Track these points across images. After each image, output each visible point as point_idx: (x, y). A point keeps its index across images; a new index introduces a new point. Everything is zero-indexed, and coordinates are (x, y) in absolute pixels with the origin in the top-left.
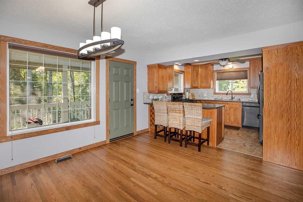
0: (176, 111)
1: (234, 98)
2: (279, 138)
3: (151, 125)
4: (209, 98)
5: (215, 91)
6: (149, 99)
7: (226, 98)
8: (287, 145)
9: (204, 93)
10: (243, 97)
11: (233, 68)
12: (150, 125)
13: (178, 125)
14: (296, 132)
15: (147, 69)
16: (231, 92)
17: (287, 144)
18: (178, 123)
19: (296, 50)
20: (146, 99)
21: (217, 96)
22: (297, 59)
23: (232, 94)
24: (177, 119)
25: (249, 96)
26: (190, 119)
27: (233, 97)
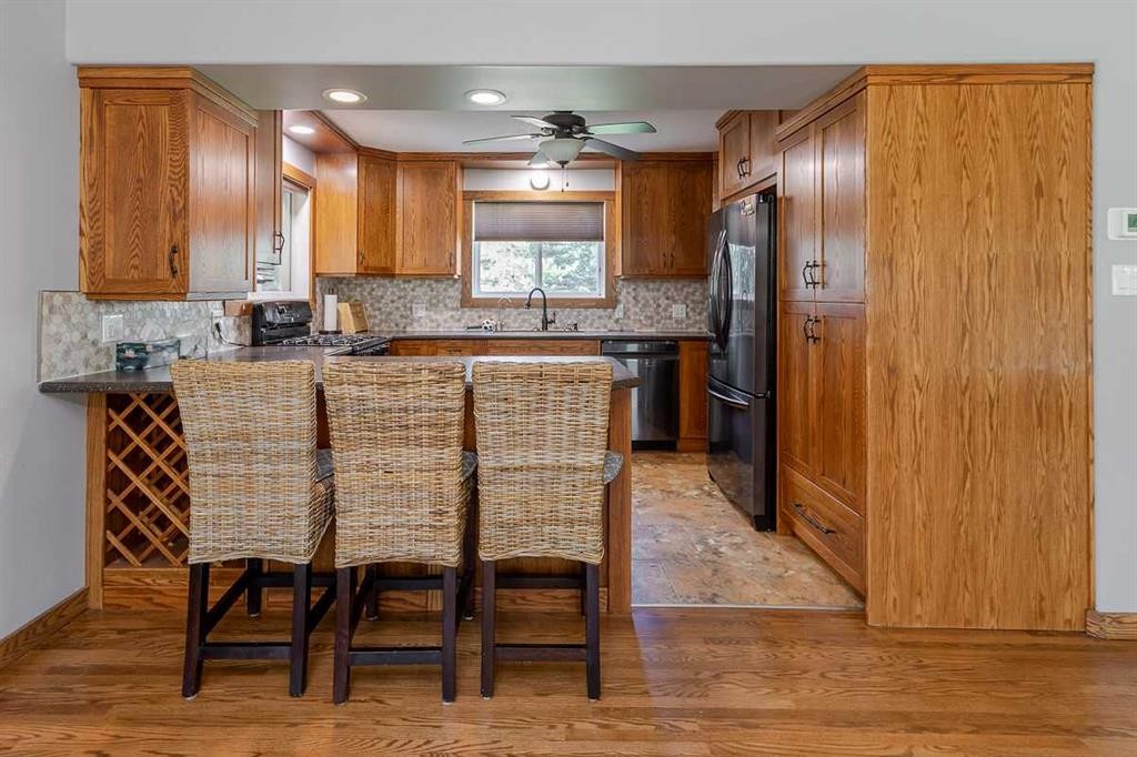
0: (412, 434)
1: (552, 322)
2: (929, 502)
3: (111, 556)
4: (438, 325)
5: (470, 292)
6: (94, 343)
8: (959, 529)
9: (411, 301)
12: (99, 557)
13: (426, 533)
14: (989, 461)
15: (72, 100)
16: (542, 297)
17: (961, 524)
18: (427, 521)
19: (990, 101)
20: (67, 353)
21: (476, 317)
22: (993, 140)
23: (545, 303)
24: (419, 488)
25: (610, 310)
26: (518, 476)
27: (550, 317)
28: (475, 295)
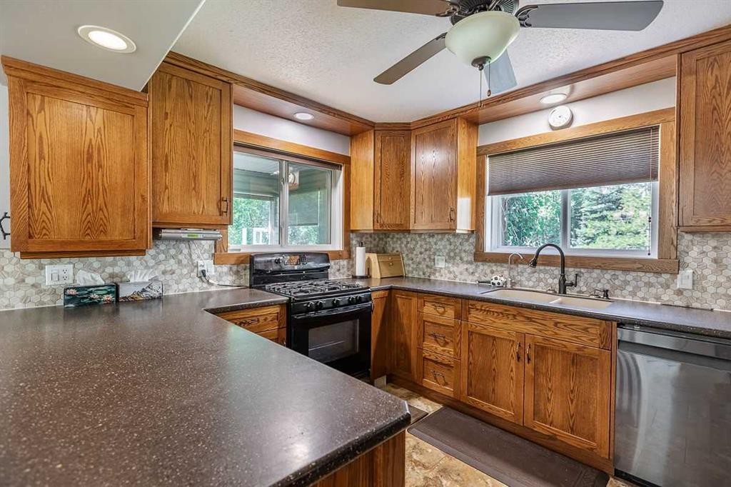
1: (572, 284)
4: (455, 277)
5: (482, 247)
7: (531, 284)
9: (435, 254)
10: (627, 283)
11: (575, 125)
16: (558, 253)
21: (488, 272)
23: (563, 262)
25: (667, 276)
27: (570, 278)
28: (488, 249)
